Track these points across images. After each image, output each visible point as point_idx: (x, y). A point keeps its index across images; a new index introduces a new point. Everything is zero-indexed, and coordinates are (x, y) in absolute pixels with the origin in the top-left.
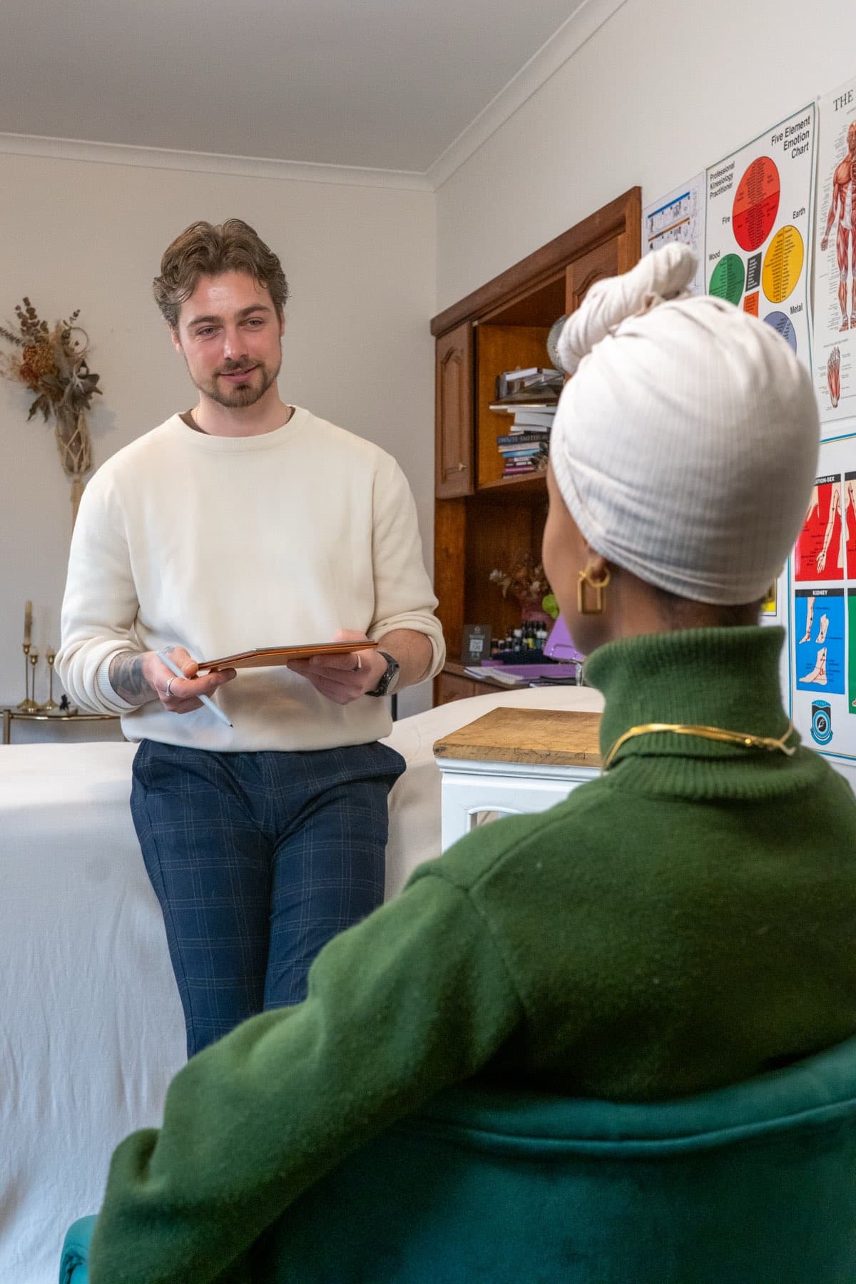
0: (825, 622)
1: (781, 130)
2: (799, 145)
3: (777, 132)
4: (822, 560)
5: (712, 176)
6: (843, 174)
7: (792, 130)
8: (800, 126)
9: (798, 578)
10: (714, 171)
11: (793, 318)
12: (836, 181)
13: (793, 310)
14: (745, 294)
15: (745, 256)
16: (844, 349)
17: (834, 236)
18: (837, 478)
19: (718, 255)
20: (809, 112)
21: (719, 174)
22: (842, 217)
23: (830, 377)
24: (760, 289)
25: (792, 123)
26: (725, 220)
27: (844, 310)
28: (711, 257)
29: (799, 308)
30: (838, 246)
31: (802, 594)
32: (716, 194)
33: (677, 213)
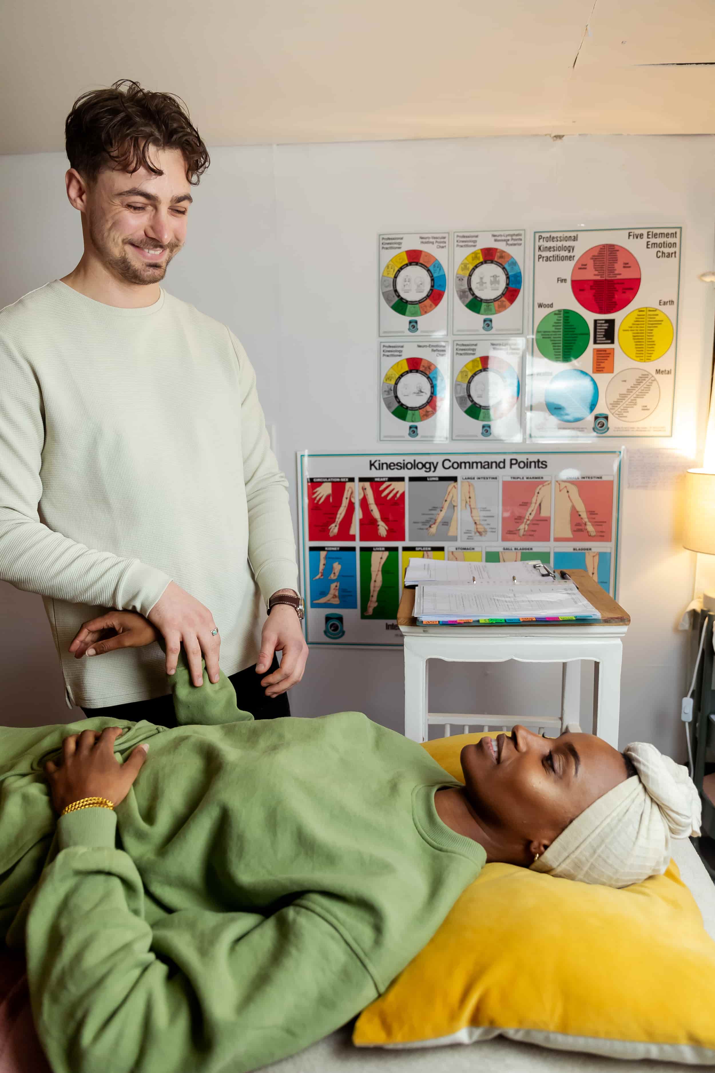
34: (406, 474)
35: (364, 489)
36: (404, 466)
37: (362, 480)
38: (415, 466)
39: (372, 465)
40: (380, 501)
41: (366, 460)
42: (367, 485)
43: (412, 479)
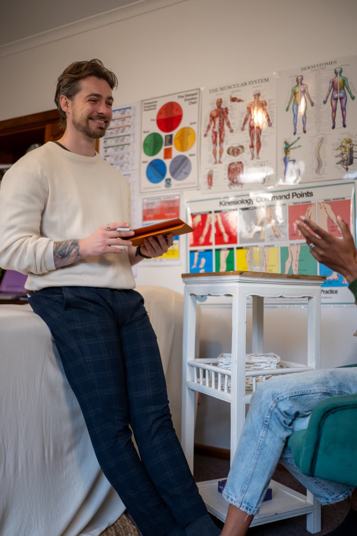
0: (203, 261)
1: (183, 94)
2: (193, 101)
3: (181, 95)
4: (202, 240)
5: (145, 104)
6: (214, 114)
7: (189, 95)
8: (193, 95)
9: (191, 246)
10: (146, 102)
11: (190, 158)
12: (211, 116)
13: (191, 155)
14: (164, 147)
15: (163, 134)
16: (214, 170)
17: (210, 133)
18: (210, 212)
19: (148, 132)
20: (197, 91)
21: (148, 103)
22: (214, 128)
23: (208, 178)
24: (173, 146)
25: (189, 93)
26: (152, 120)
27: (215, 157)
28: (145, 132)
29: (194, 155)
30: (212, 137)
31: (192, 252)
32: (147, 110)
33: (123, 113)
34: (239, 206)
35: (217, 217)
36: (237, 203)
37: (216, 212)
38: (242, 202)
39: (221, 204)
40: (224, 223)
41: (217, 202)
42: (218, 214)
43: (243, 209)
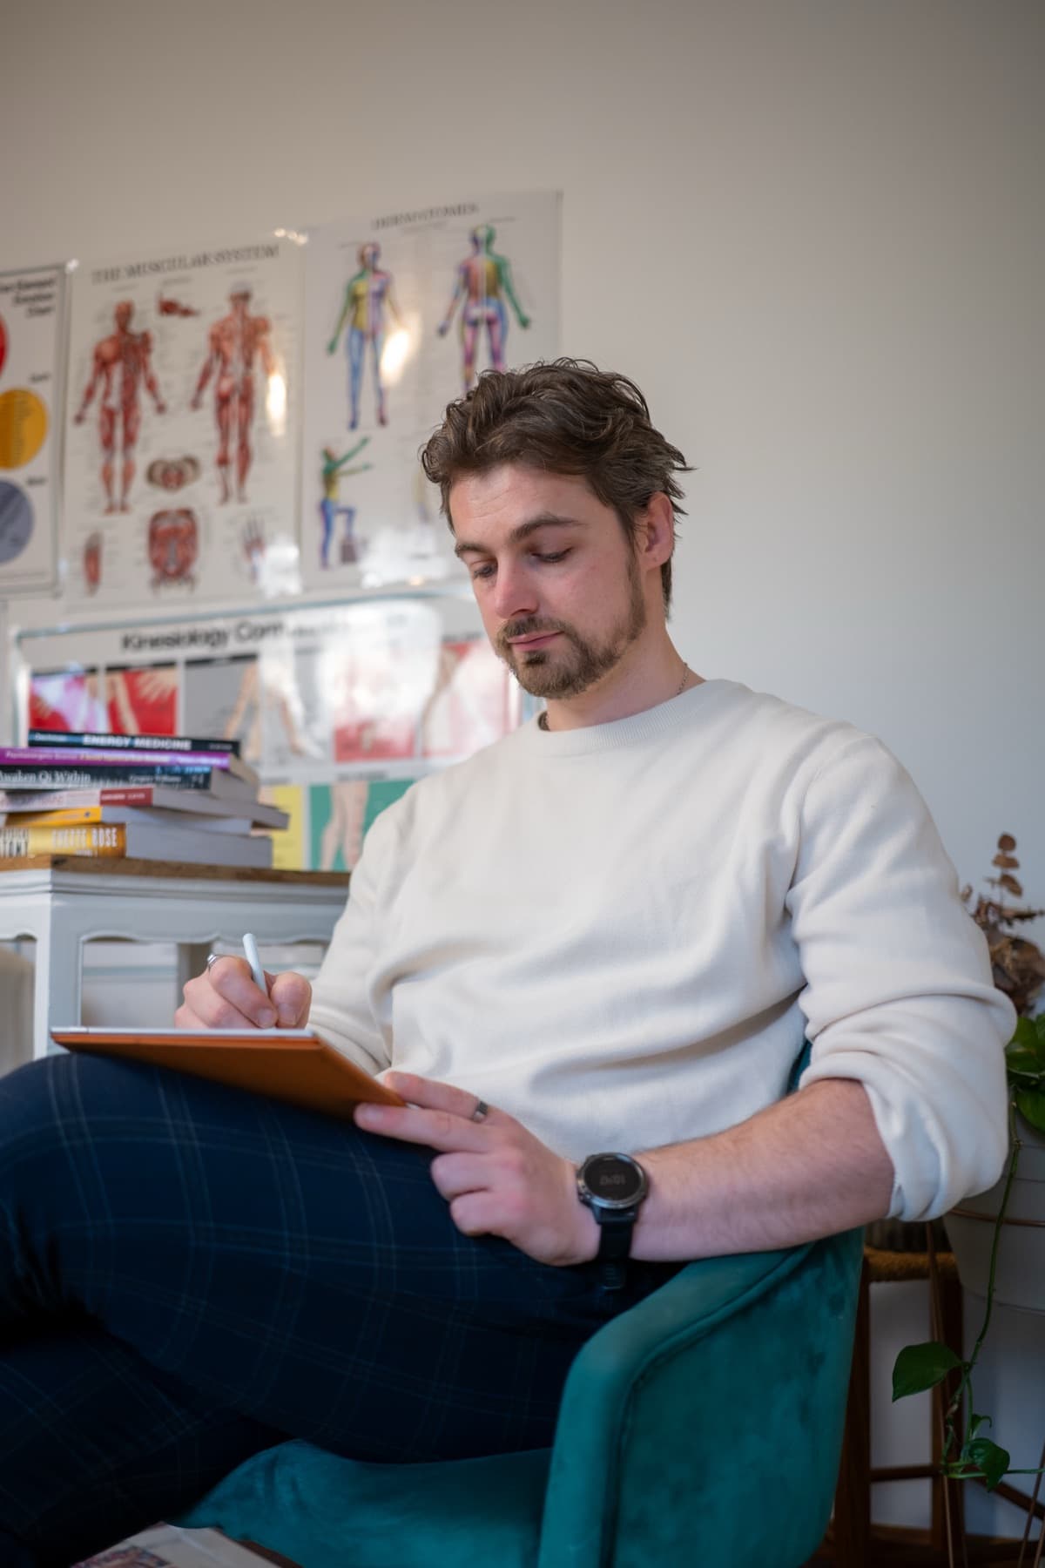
1: (11, 280)
2: (39, 305)
3: (5, 281)
6: (108, 351)
7: (28, 286)
8: (40, 284)
11: (31, 492)
12: (97, 356)
13: (32, 482)
16: (106, 534)
17: (94, 411)
18: (93, 671)
20: (55, 273)
22: (106, 395)
23: (86, 560)
25: (29, 279)
27: (109, 491)
29: (42, 481)
30: (101, 425)
34: (181, 653)
35: (113, 686)
36: (174, 641)
37: (111, 669)
38: (193, 638)
39: (126, 642)
40: (138, 704)
41: (116, 637)
42: (118, 678)
43: (192, 663)
